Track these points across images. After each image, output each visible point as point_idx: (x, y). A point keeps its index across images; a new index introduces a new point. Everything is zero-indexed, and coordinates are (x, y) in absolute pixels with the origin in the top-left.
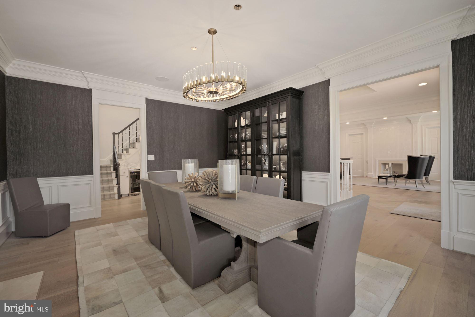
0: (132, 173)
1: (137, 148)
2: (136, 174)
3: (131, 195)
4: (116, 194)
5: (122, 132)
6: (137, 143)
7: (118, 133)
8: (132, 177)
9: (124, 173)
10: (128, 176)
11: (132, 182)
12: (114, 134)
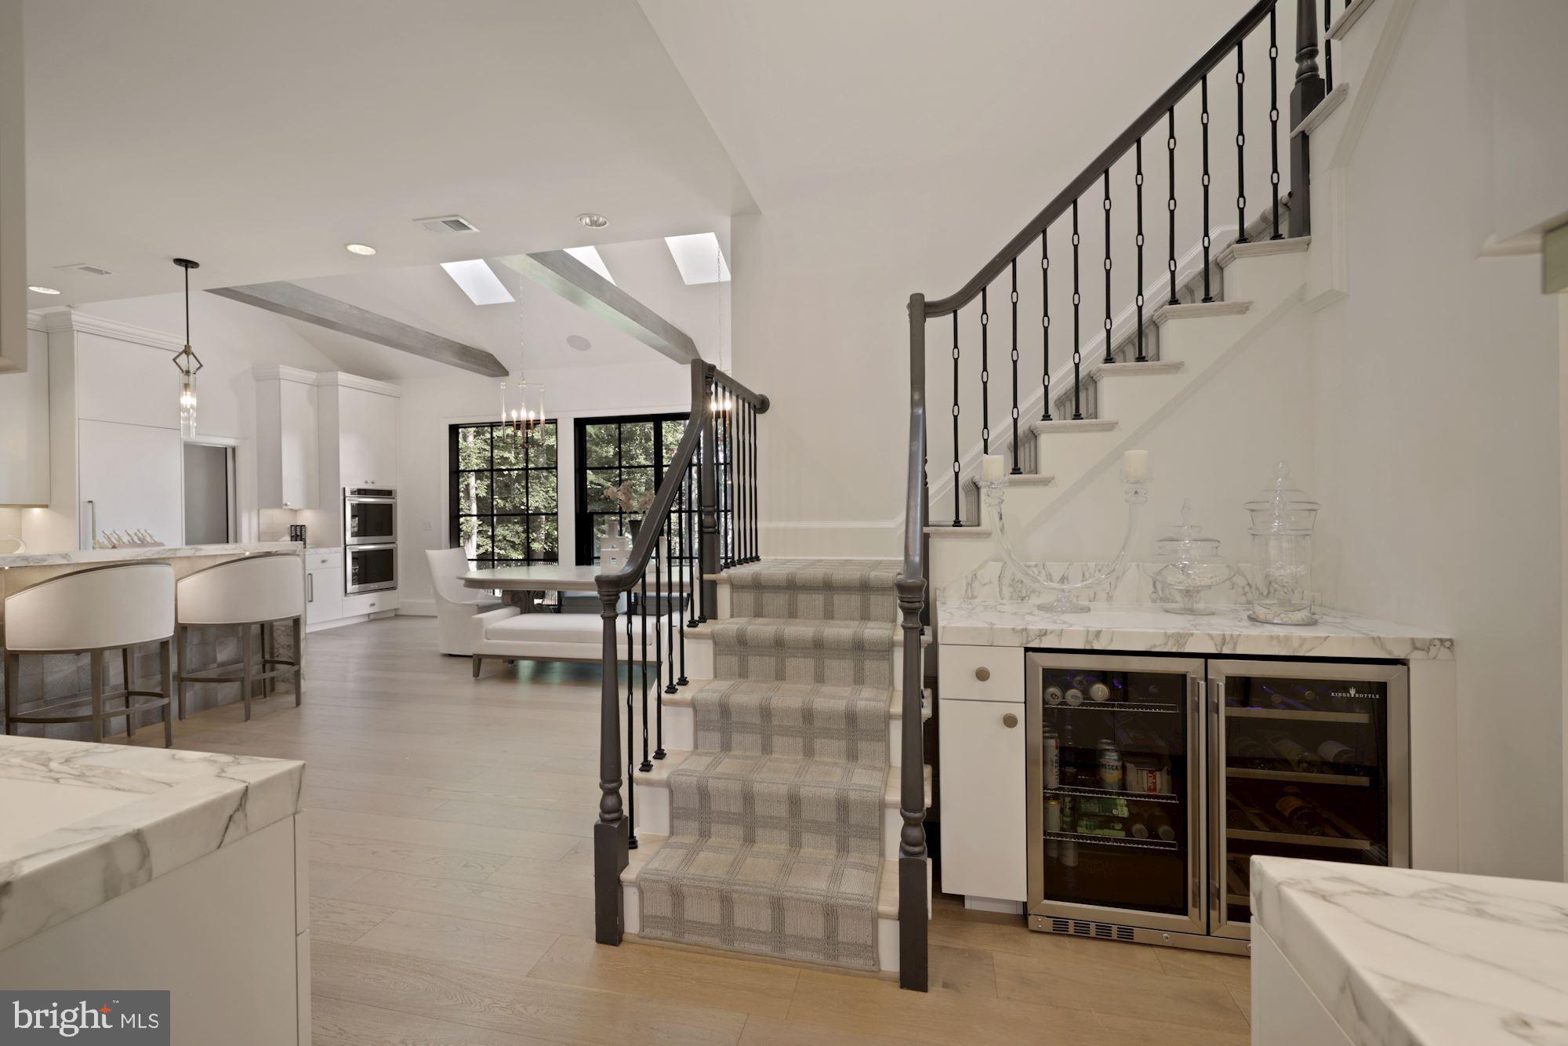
0: (1052, 677)
1: (1111, 426)
2: (1100, 691)
3: (1048, 926)
4: (887, 917)
5: (978, 285)
6: (1115, 372)
7: (951, 306)
8: (1054, 719)
9: (982, 675)
10: (1019, 712)
11: (1063, 779)
12: (922, 309)
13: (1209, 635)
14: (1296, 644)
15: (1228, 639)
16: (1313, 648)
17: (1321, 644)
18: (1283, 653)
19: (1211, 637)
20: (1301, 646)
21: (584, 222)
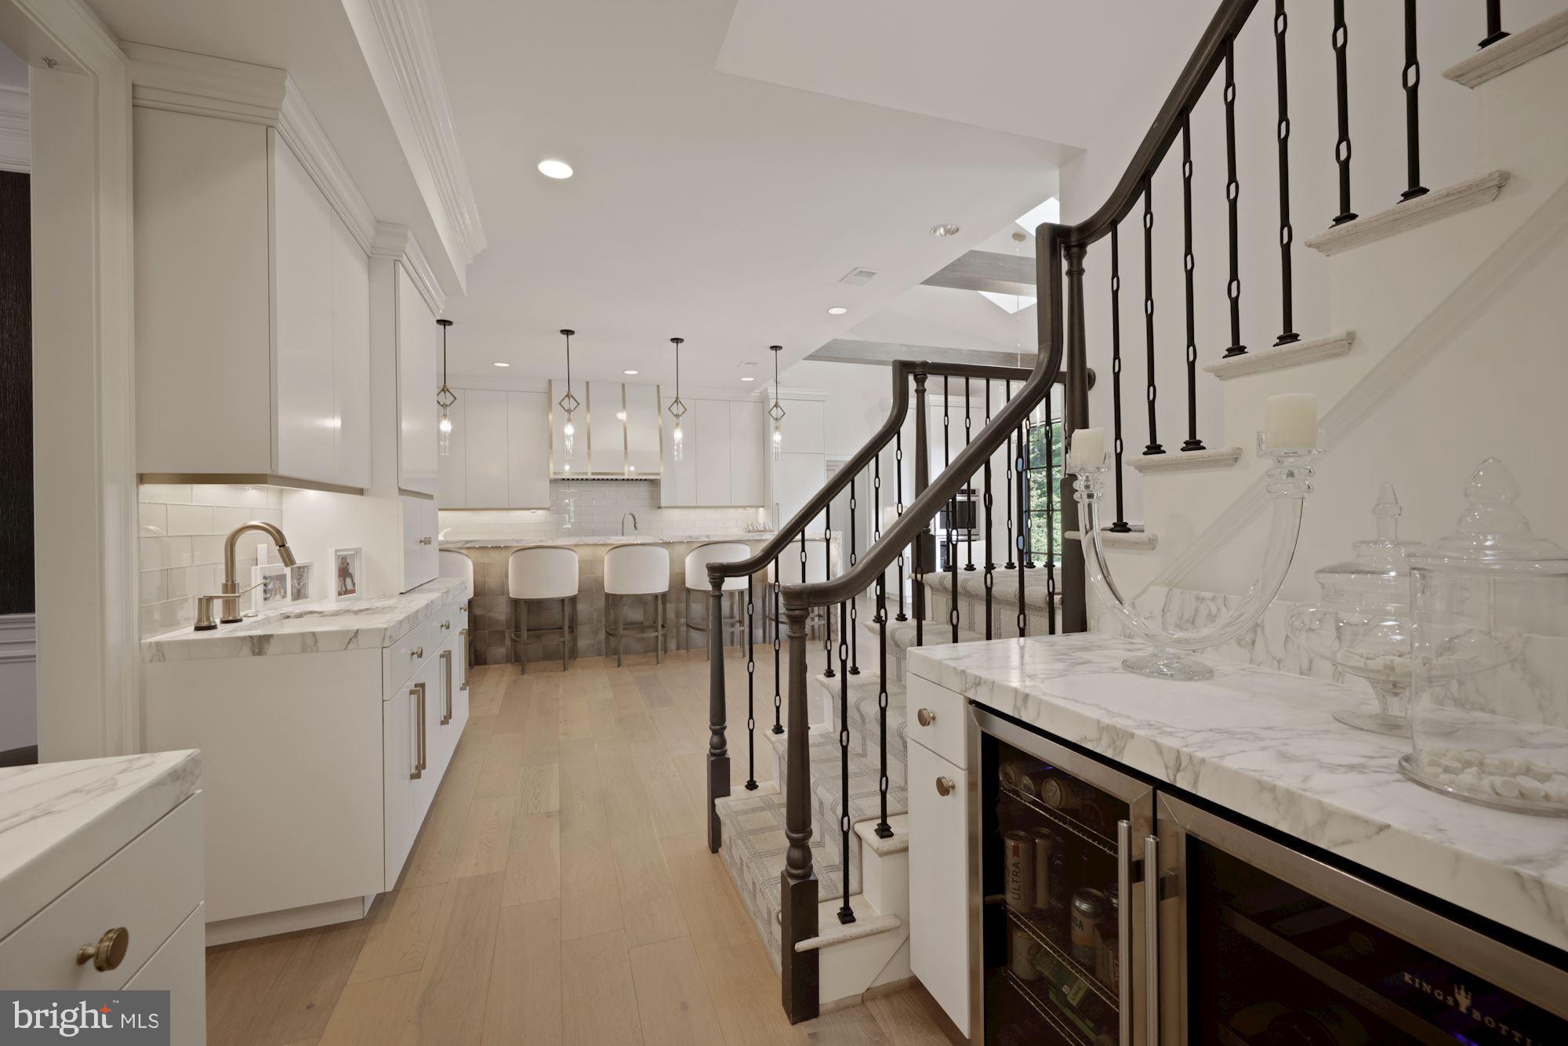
2: (1053, 792)
7: (1107, 221)
10: (959, 778)
13: (1156, 743)
14: (1311, 817)
15: (1185, 762)
16: (1350, 842)
17: (1369, 838)
18: (1284, 827)
19: (1159, 749)
20: (1322, 824)
21: (938, 234)
